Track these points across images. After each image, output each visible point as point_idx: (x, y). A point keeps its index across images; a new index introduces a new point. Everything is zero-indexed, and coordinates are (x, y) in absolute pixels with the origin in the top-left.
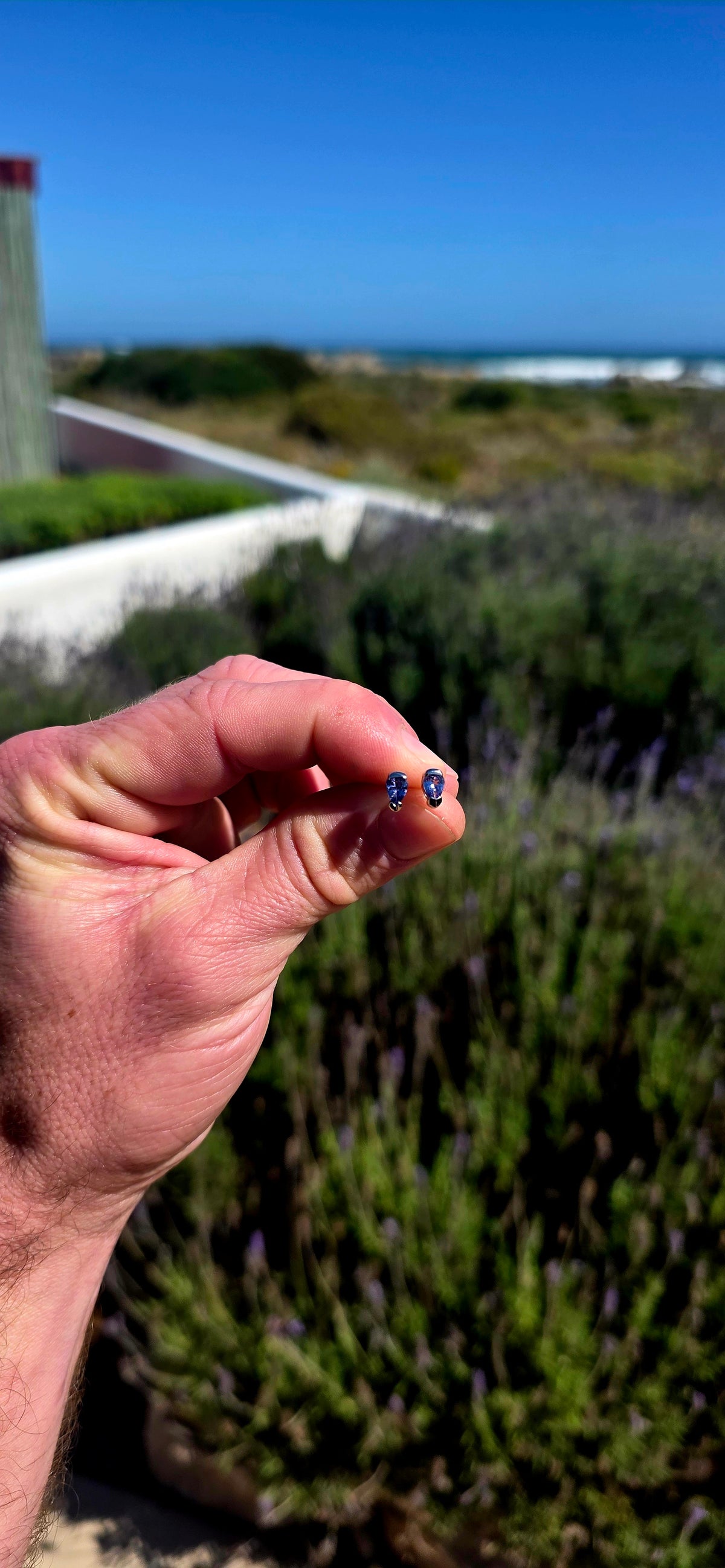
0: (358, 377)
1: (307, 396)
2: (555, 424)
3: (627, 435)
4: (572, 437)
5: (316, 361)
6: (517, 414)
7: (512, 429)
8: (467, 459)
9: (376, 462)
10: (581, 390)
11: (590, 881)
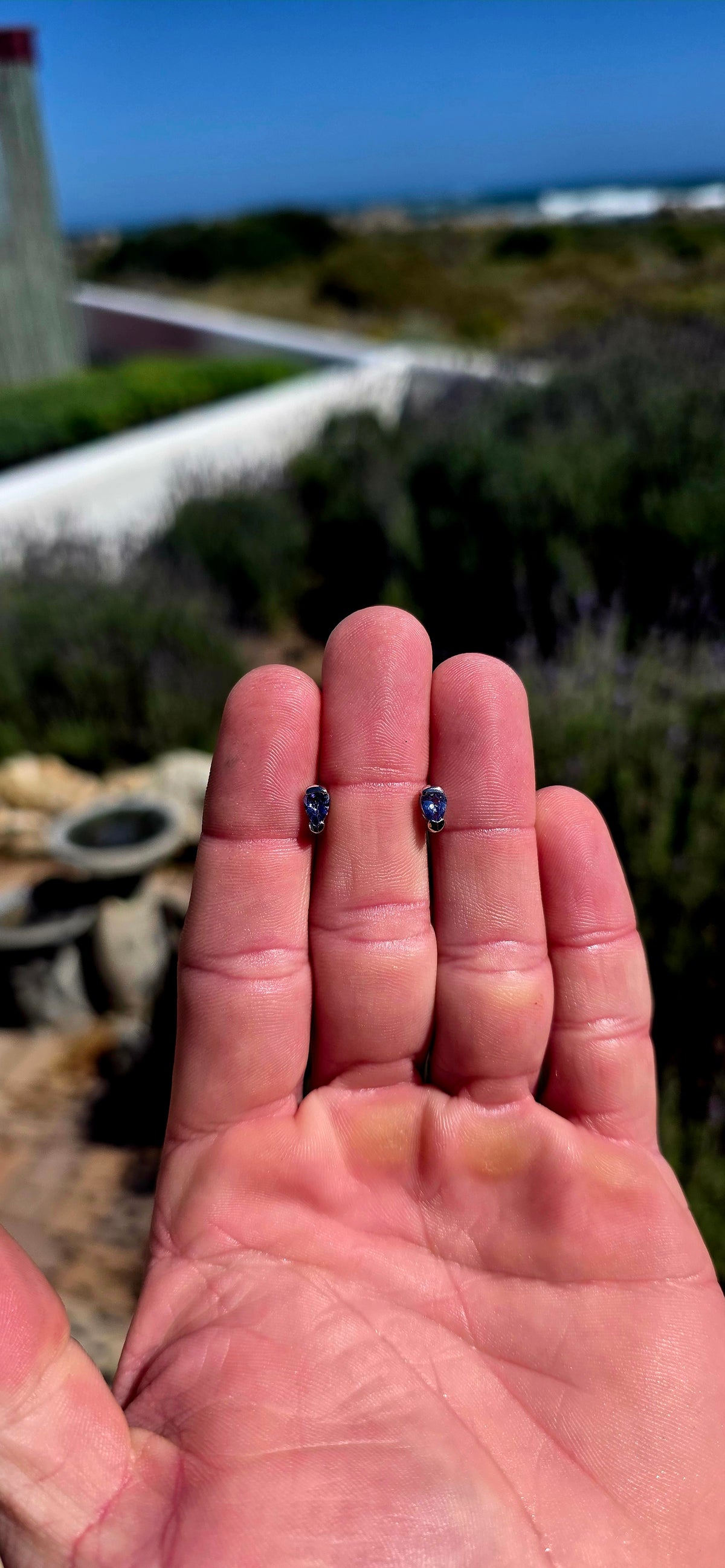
0: (386, 236)
1: (336, 260)
2: (603, 267)
3: (677, 270)
4: (621, 279)
5: (339, 222)
6: (561, 258)
7: (557, 276)
8: (510, 311)
9: (416, 323)
10: (626, 226)
11: (696, 737)
